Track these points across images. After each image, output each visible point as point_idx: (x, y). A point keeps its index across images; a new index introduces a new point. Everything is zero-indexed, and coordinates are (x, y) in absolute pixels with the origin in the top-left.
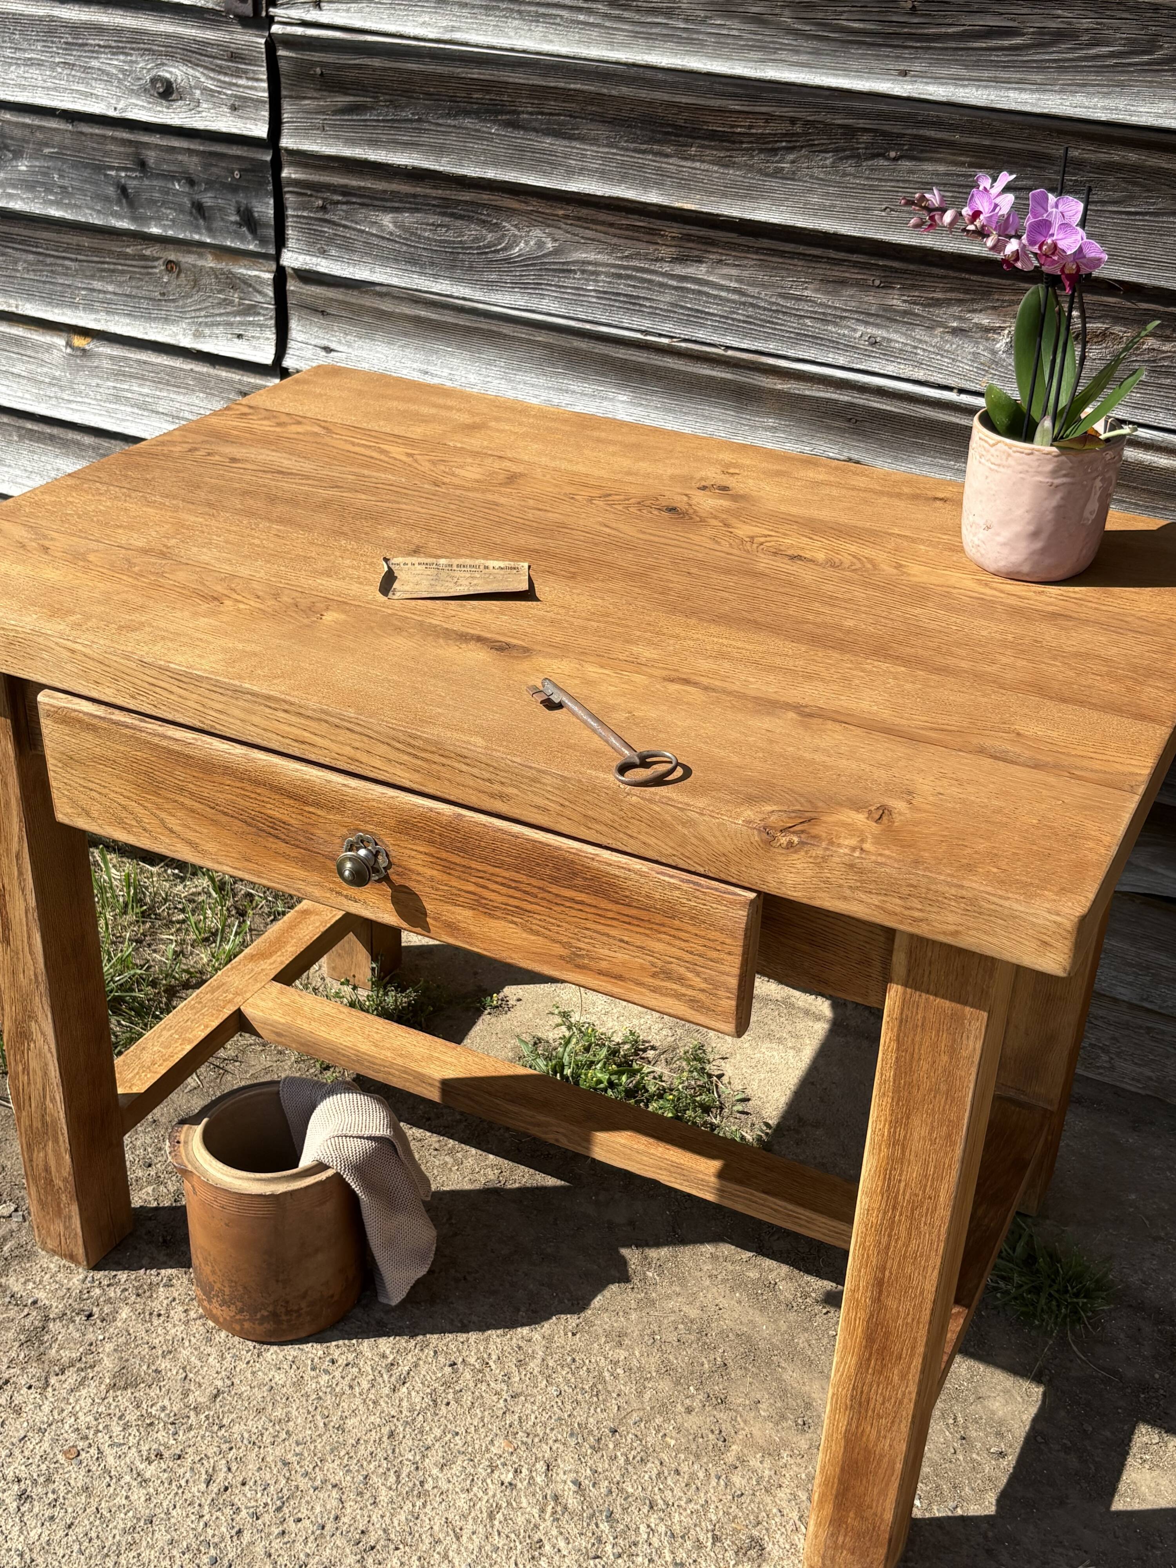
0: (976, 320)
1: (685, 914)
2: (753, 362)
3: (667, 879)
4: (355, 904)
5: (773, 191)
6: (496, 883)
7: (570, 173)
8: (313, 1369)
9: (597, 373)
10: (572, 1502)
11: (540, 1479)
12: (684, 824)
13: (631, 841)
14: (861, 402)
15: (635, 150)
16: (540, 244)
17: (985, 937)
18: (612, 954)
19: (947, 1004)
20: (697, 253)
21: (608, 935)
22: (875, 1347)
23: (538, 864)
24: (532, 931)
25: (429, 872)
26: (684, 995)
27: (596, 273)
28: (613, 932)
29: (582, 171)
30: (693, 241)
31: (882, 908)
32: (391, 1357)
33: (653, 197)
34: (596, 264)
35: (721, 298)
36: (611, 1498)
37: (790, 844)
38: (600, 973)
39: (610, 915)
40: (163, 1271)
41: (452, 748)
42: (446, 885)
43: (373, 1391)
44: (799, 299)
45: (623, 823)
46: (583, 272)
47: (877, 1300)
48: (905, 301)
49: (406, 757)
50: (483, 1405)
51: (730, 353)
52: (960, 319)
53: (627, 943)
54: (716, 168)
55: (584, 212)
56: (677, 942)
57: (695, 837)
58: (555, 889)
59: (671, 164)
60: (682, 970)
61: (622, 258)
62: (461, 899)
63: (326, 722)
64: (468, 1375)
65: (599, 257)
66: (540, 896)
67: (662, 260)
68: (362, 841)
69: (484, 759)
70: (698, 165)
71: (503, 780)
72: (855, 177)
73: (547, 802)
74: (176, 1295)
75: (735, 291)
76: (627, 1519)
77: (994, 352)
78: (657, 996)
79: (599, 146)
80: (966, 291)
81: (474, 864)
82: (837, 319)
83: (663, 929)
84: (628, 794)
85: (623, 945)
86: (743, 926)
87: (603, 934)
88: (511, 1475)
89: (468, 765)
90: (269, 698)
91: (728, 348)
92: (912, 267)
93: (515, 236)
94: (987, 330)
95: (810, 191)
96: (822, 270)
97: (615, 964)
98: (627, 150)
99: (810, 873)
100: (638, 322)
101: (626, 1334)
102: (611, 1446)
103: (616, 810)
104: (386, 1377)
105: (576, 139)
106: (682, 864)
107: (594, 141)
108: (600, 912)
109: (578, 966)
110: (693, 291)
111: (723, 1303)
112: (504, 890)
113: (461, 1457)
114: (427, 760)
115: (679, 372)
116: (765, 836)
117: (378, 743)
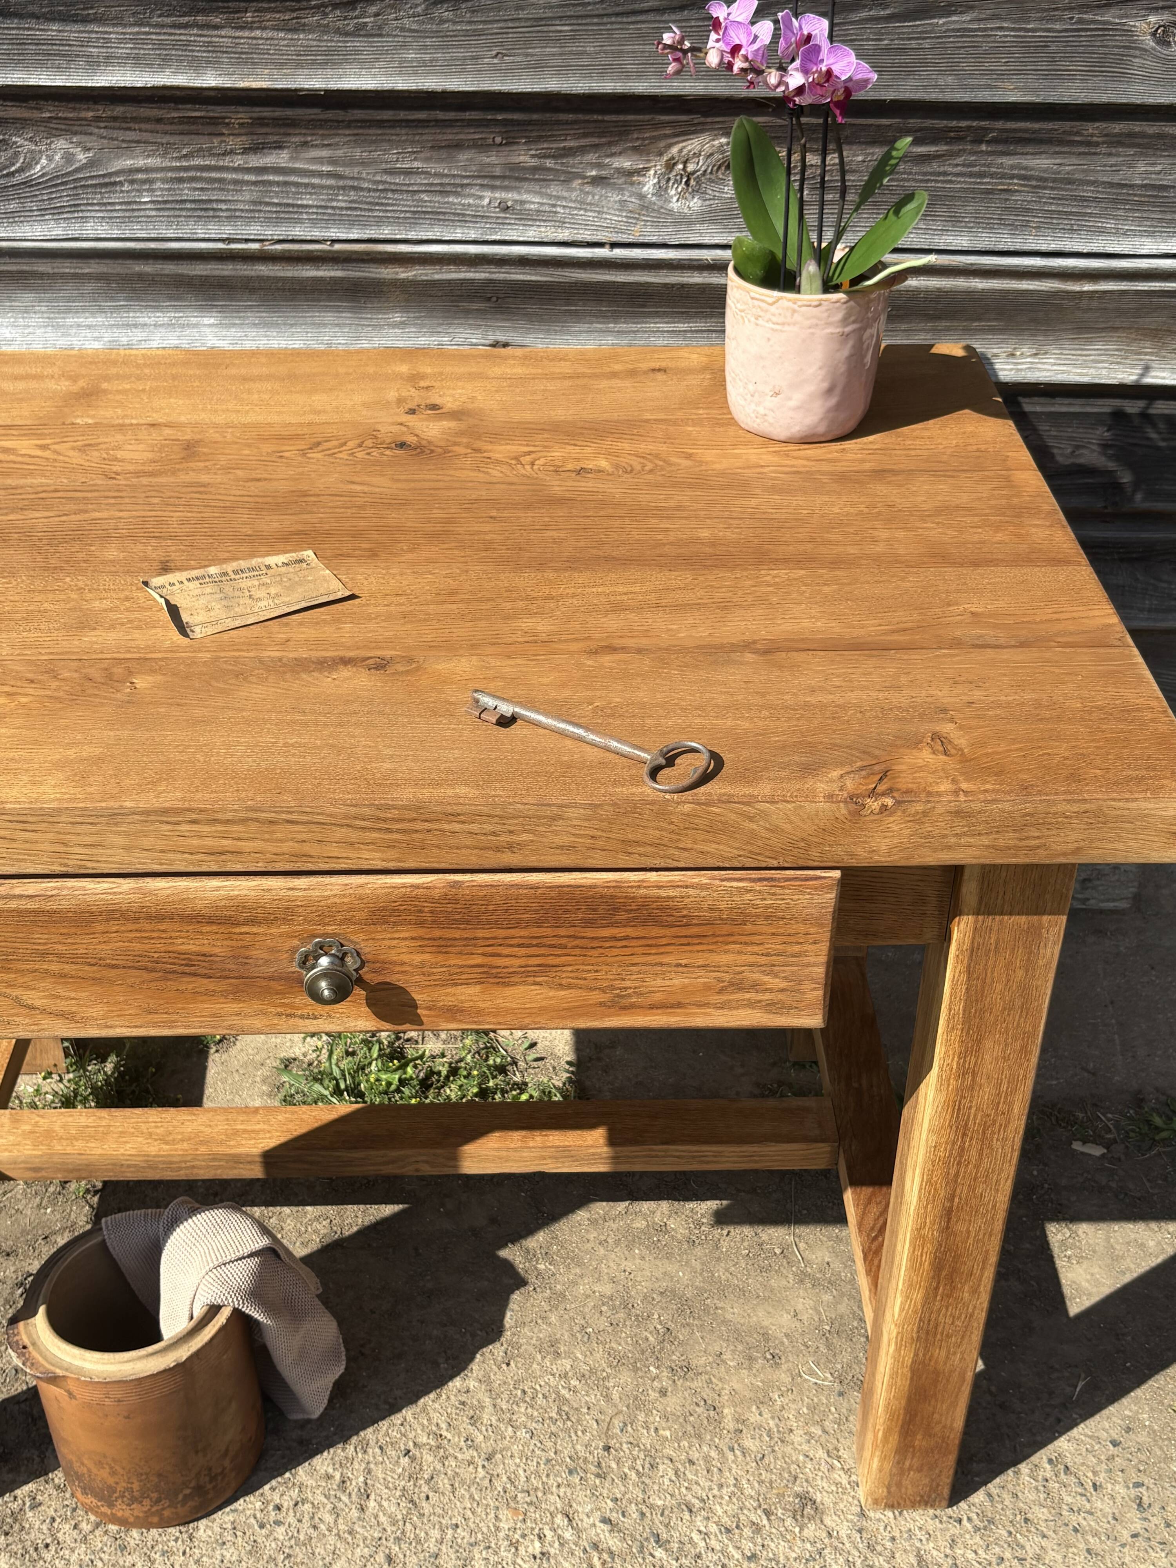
0: (616, 165)
1: (757, 916)
2: (368, 253)
3: (735, 884)
4: (315, 1022)
5: (358, 52)
6: (512, 946)
7: (93, 64)
8: (262, 1526)
9: (171, 298)
10: (613, 1542)
11: (568, 1535)
12: (751, 819)
13: (686, 854)
14: (501, 276)
15: (174, 26)
16: (69, 158)
17: (1110, 846)
18: (668, 983)
19: (1023, 919)
20: (276, 138)
21: (661, 964)
22: (944, 1273)
23: (567, 911)
24: (561, 987)
25: (417, 958)
26: (759, 1001)
27: (150, 181)
28: (666, 959)
29: (109, 60)
30: (267, 125)
31: (993, 847)
32: (337, 1476)
33: (210, 80)
34: (147, 170)
35: (313, 186)
36: (647, 1521)
37: (884, 808)
38: (653, 1007)
39: (664, 941)
40: (18, 1492)
41: (439, 809)
42: (442, 966)
43: (340, 1521)
44: (408, 172)
45: (674, 836)
46: (132, 182)
47: (947, 1229)
48: (533, 156)
49: (375, 835)
50: (463, 1482)
51: (337, 247)
52: (599, 166)
53: (686, 966)
54: (281, 35)
55: (119, 110)
56: (749, 948)
57: (767, 829)
58: (590, 933)
59: (225, 36)
60: (757, 976)
61: (179, 159)
62: (464, 977)
63: (257, 820)
64: (428, 1458)
65: (151, 162)
66: (570, 945)
67: (232, 152)
68: (321, 948)
69: (485, 810)
70: (258, 33)
71: (512, 828)
72: (455, 23)
73: (572, 839)
74: (51, 1512)
75: (329, 175)
76: (676, 1534)
77: (642, 197)
78: (725, 1012)
79: (125, 26)
80: (601, 135)
81: (480, 934)
82: (457, 189)
83: (731, 939)
84: (678, 803)
85: (680, 969)
86: (831, 909)
87: (656, 964)
88: (537, 1544)
89: (463, 822)
90: (165, 812)
91: (334, 241)
92: (535, 117)
93: (32, 151)
94: (630, 173)
95: (404, 46)
96: (429, 135)
97: (671, 992)
98: (163, 26)
99: (906, 832)
100: (214, 230)
101: (557, 1341)
102: (614, 1465)
103: (664, 825)
104: (345, 1498)
105: (90, 21)
106: (749, 863)
107: (117, 21)
108: (650, 942)
109: (624, 1008)
110: (278, 183)
111: (629, 1266)
112: (523, 951)
113: (476, 1550)
114: (404, 831)
115: (278, 279)
116: (852, 807)
117: (334, 828)
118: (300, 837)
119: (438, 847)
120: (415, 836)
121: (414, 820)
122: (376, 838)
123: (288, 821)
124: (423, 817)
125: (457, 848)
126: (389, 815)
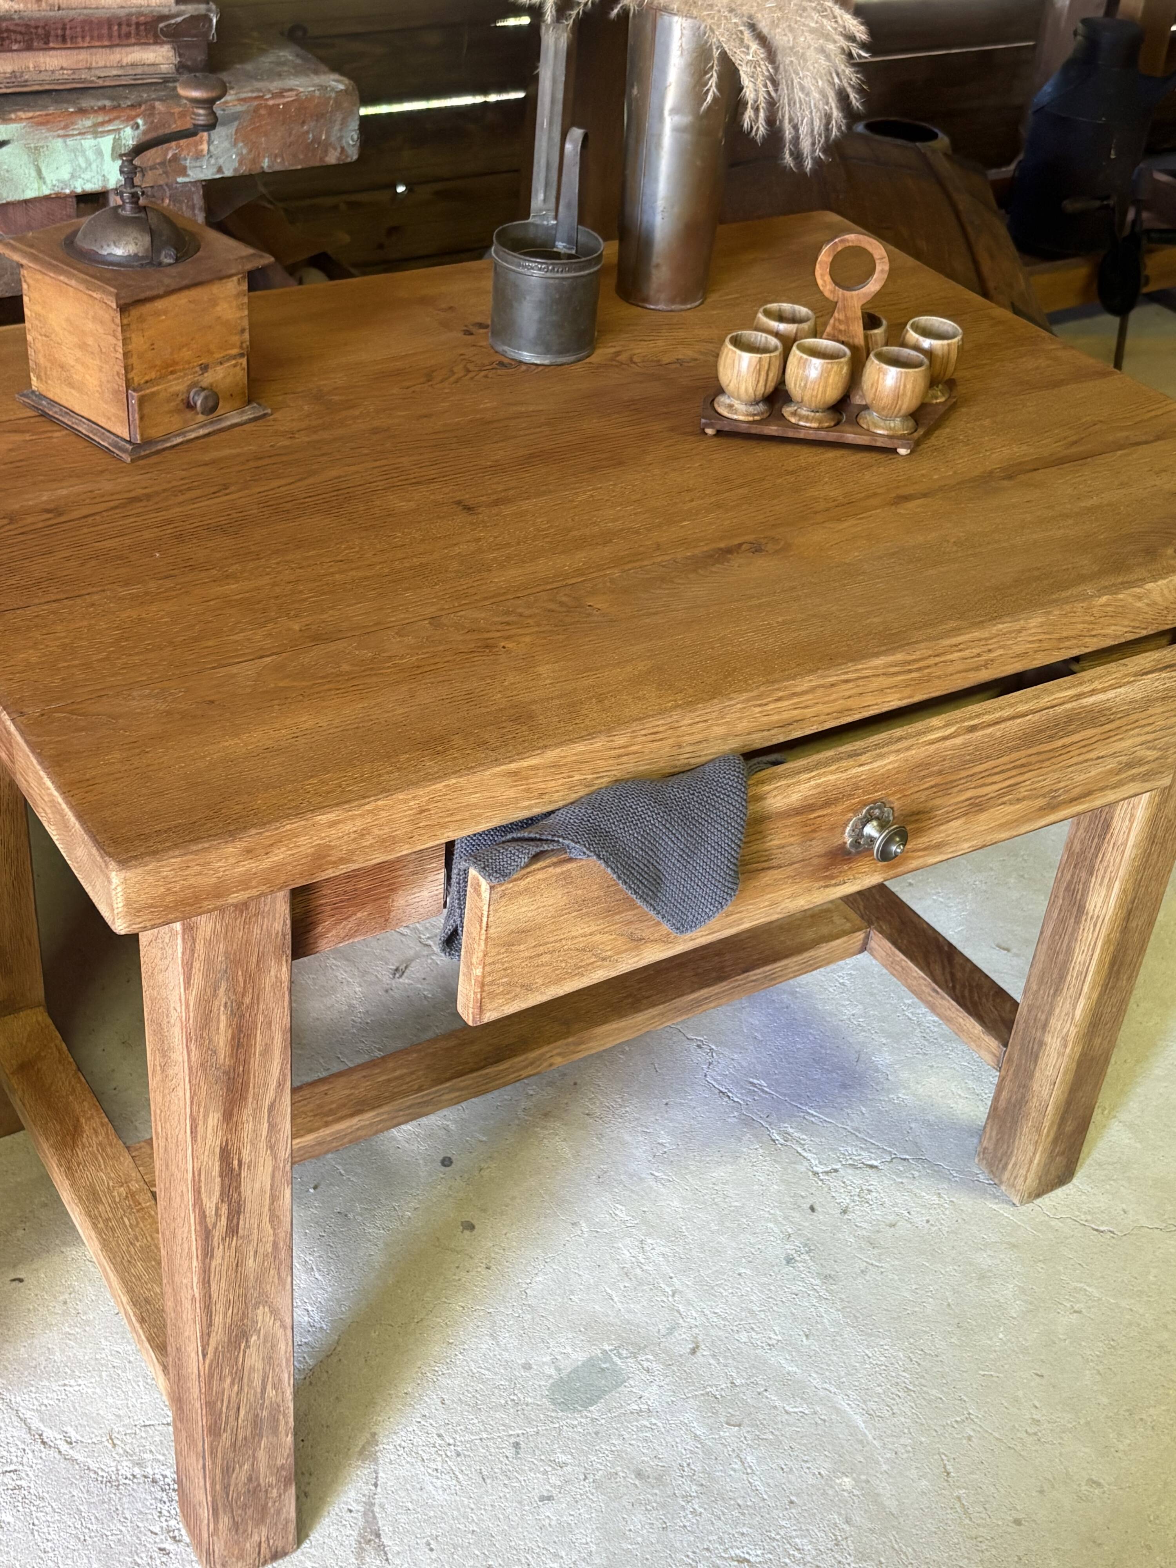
13: (1094, 640)
71: (991, 647)
103: (1087, 618)
114: (919, 669)
119: (939, 677)
120: (926, 671)
121: (929, 657)
122: (899, 681)
123: (845, 681)
124: (936, 652)
125: (952, 675)
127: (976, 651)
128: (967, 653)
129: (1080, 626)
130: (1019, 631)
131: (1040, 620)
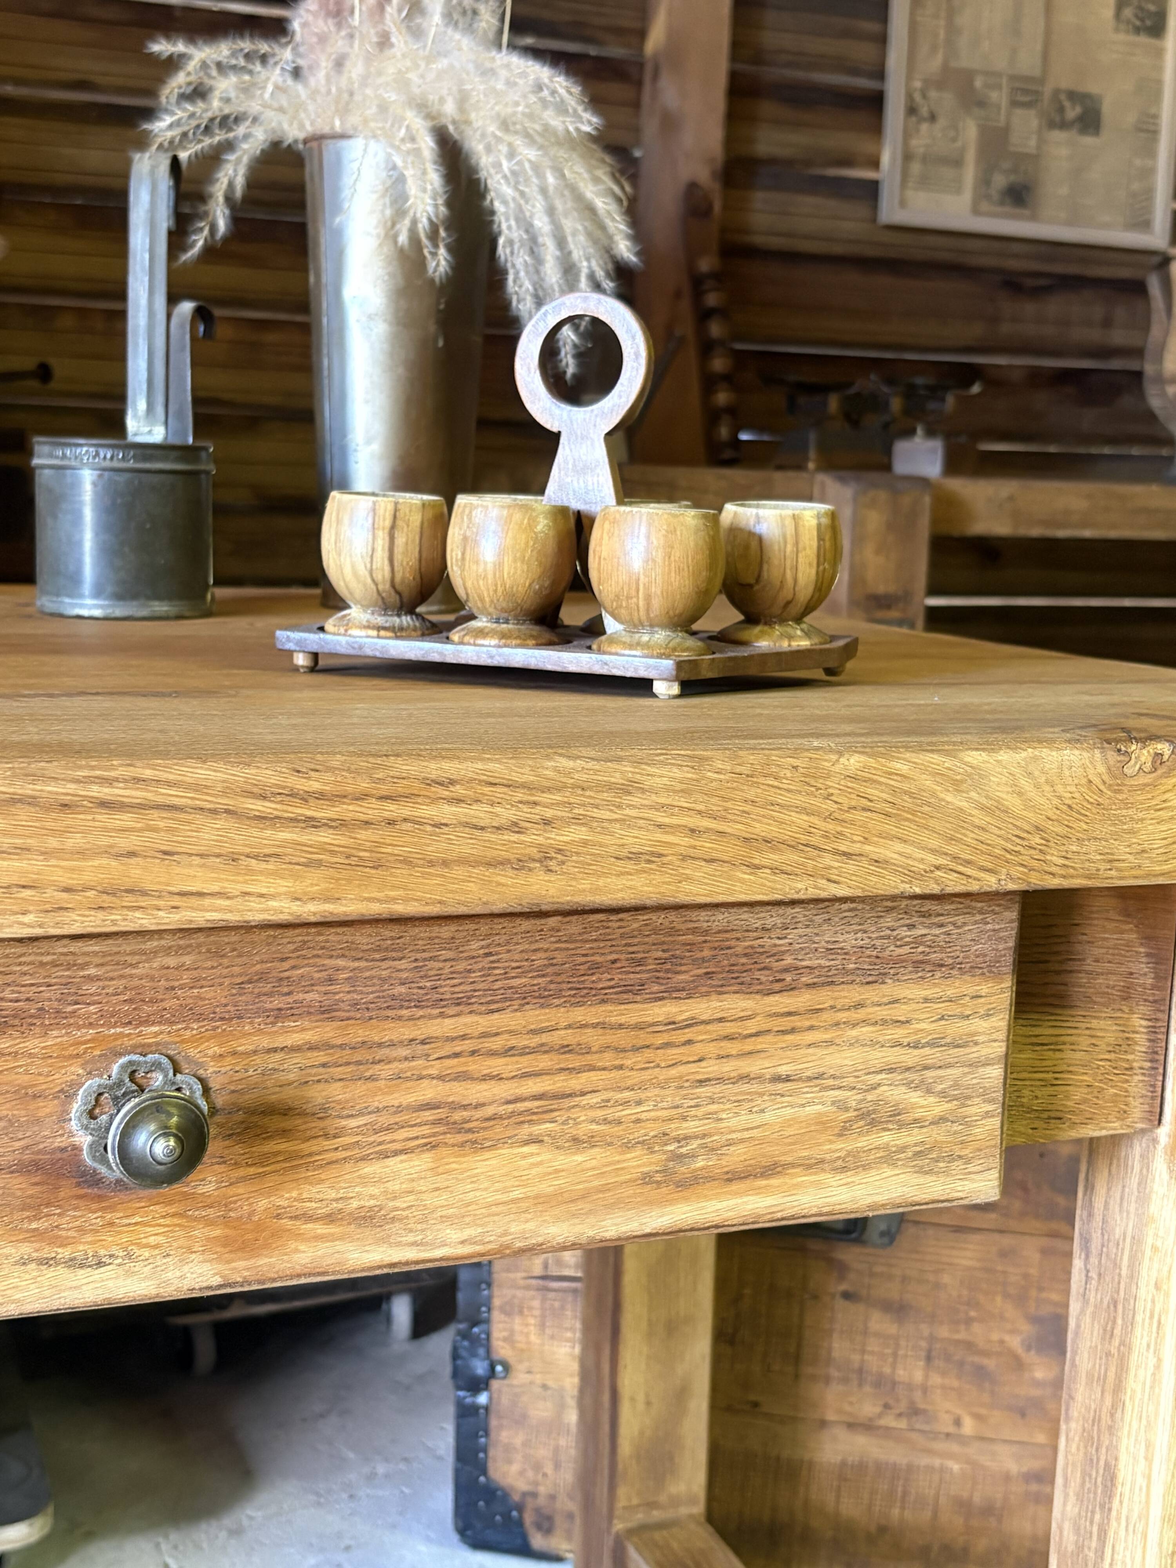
12: (957, 785)
13: (850, 866)
37: (1158, 759)
45: (831, 827)
49: (284, 835)
71: (549, 813)
89: (459, 801)
116: (1114, 757)
117: (199, 818)
118: (124, 843)
119: (407, 862)
120: (364, 835)
121: (363, 797)
122: (284, 844)
123: (104, 804)
124: (384, 789)
125: (445, 863)
126: (315, 786)
127: (506, 814)
128: (479, 813)
129: (802, 820)
130: (626, 790)
131: (677, 773)
